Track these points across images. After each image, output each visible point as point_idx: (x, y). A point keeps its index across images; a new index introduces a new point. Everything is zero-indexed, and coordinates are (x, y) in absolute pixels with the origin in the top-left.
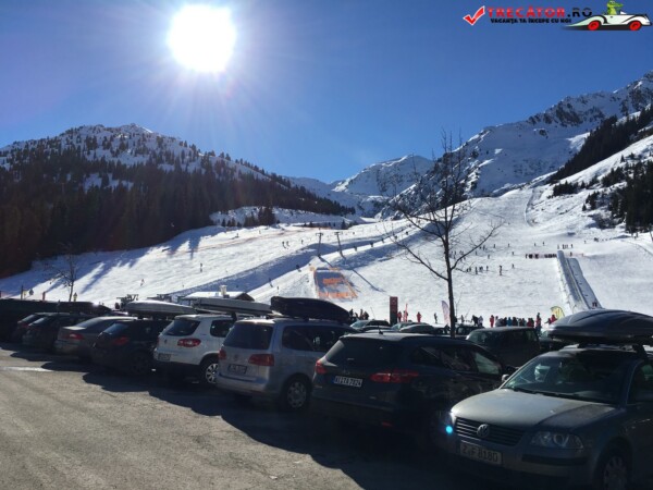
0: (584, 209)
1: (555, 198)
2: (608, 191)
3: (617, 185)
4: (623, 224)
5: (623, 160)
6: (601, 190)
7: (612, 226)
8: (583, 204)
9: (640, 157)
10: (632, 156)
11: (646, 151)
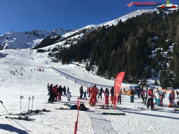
2: (54, 53)
3: (56, 52)
4: (61, 62)
5: (56, 46)
6: (52, 52)
7: (57, 62)
8: (48, 55)
9: (60, 46)
10: (58, 45)
11: (62, 45)
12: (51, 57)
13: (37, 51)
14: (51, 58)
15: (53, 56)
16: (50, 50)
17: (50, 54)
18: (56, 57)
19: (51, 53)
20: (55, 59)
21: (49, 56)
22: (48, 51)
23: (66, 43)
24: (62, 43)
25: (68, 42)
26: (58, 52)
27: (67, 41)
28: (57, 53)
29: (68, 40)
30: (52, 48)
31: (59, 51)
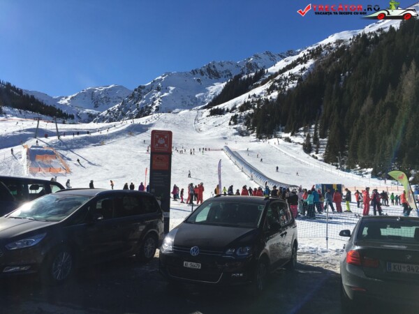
0: (230, 124)
1: (211, 117)
2: (243, 114)
3: (248, 111)
4: (254, 134)
5: (249, 97)
6: (239, 114)
7: (248, 135)
8: (229, 121)
9: (259, 96)
10: (254, 95)
11: (262, 93)
12: (235, 124)
13: (209, 114)
14: (236, 126)
15: (240, 122)
16: (236, 109)
17: (234, 119)
18: (245, 124)
19: (236, 116)
20: (243, 129)
21: (232, 123)
22: (231, 112)
23: (270, 90)
24: (264, 89)
25: (276, 84)
26: (252, 111)
27: (274, 82)
28: (249, 114)
29: (276, 81)
30: (240, 102)
31: (254, 108)
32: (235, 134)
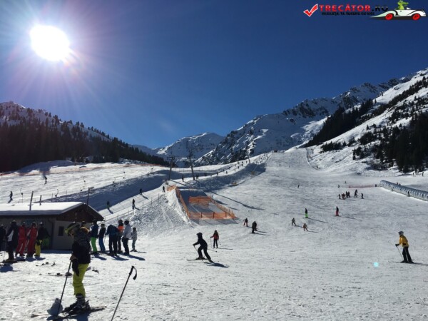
0: (354, 158)
2: (368, 147)
3: (373, 143)
4: (394, 167)
5: (368, 128)
6: (361, 146)
7: (384, 168)
8: (352, 155)
9: (380, 126)
10: (374, 126)
11: (383, 122)
13: (322, 150)
14: (364, 160)
15: (368, 155)
16: (354, 142)
17: (357, 152)
18: (377, 157)
19: (360, 148)
20: (375, 163)
21: (357, 157)
22: (349, 145)
23: (395, 117)
24: (384, 118)
25: (400, 111)
26: (378, 142)
27: (396, 110)
28: (375, 145)
29: (399, 108)
30: (357, 135)
31: (380, 139)
32: (368, 169)
